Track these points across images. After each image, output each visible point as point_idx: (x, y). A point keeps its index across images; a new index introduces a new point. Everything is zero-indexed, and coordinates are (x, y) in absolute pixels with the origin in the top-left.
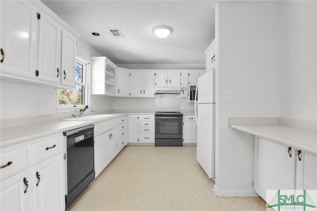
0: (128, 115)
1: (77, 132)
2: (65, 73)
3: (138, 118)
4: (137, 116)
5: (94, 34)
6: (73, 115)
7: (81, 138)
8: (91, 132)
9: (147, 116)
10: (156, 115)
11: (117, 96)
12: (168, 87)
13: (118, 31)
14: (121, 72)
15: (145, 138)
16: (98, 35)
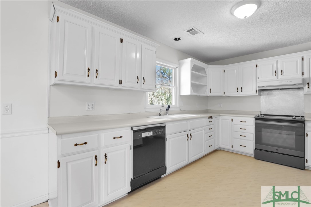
0: (220, 116)
1: (145, 128)
2: (144, 80)
3: (232, 121)
4: (230, 118)
5: (176, 39)
6: (159, 113)
7: (150, 134)
8: (162, 130)
9: (243, 119)
10: (256, 119)
11: (208, 96)
12: (278, 81)
13: (194, 29)
14: (212, 70)
15: (241, 145)
16: (179, 39)
